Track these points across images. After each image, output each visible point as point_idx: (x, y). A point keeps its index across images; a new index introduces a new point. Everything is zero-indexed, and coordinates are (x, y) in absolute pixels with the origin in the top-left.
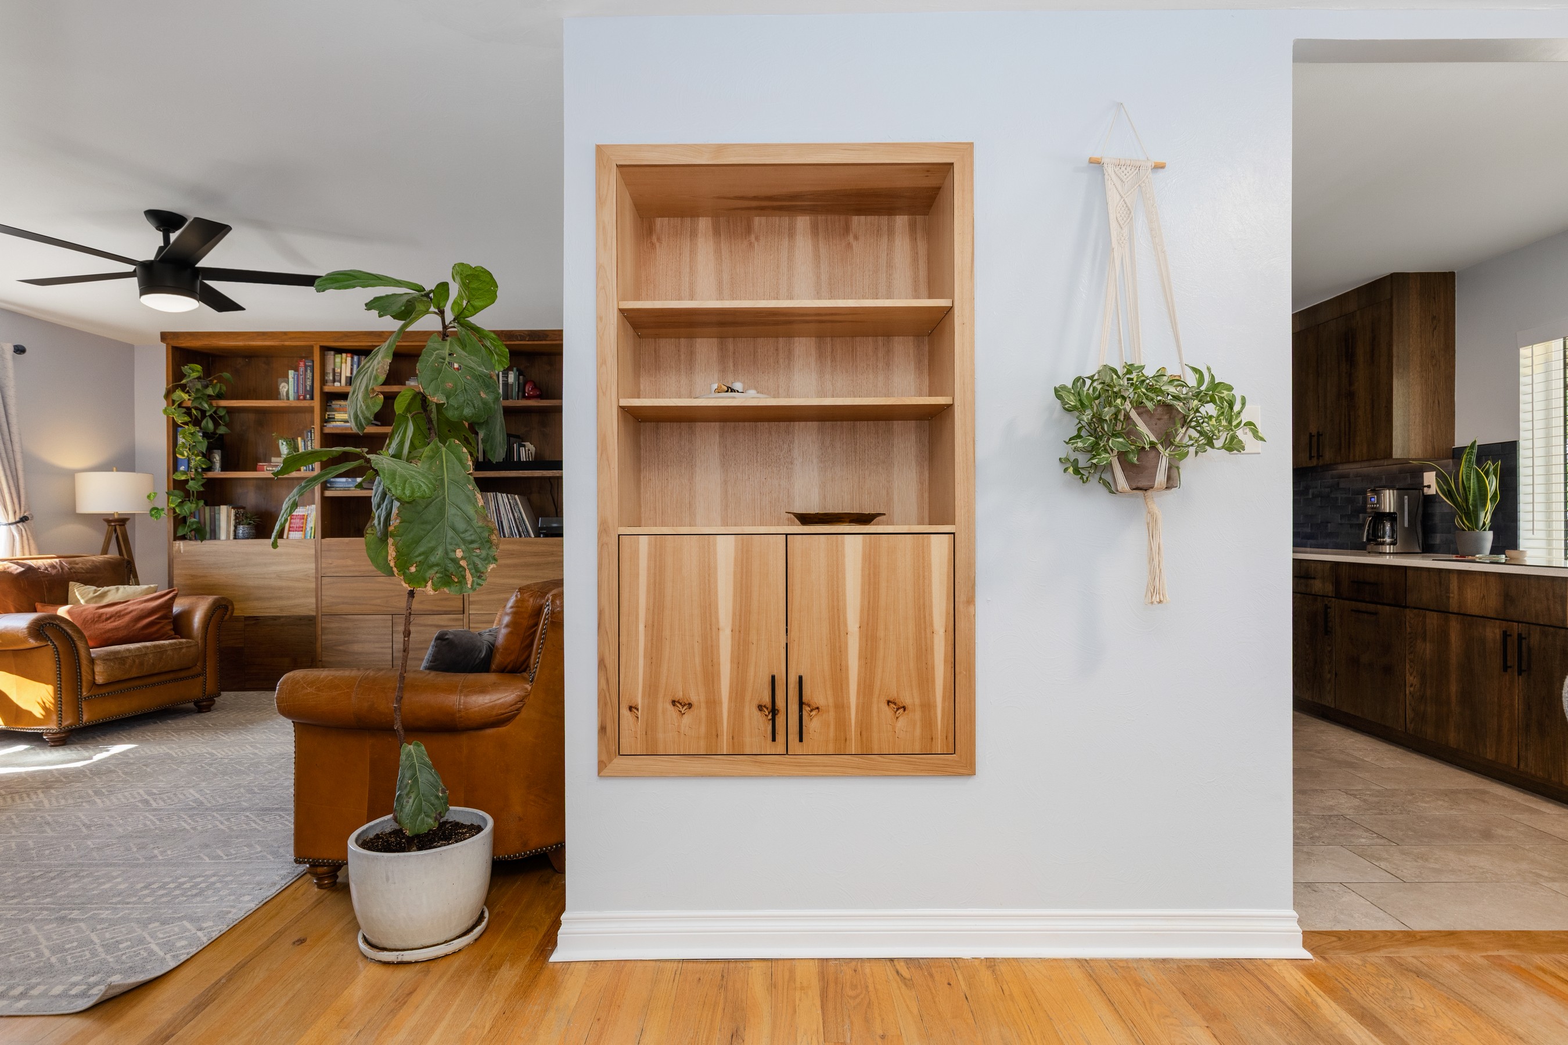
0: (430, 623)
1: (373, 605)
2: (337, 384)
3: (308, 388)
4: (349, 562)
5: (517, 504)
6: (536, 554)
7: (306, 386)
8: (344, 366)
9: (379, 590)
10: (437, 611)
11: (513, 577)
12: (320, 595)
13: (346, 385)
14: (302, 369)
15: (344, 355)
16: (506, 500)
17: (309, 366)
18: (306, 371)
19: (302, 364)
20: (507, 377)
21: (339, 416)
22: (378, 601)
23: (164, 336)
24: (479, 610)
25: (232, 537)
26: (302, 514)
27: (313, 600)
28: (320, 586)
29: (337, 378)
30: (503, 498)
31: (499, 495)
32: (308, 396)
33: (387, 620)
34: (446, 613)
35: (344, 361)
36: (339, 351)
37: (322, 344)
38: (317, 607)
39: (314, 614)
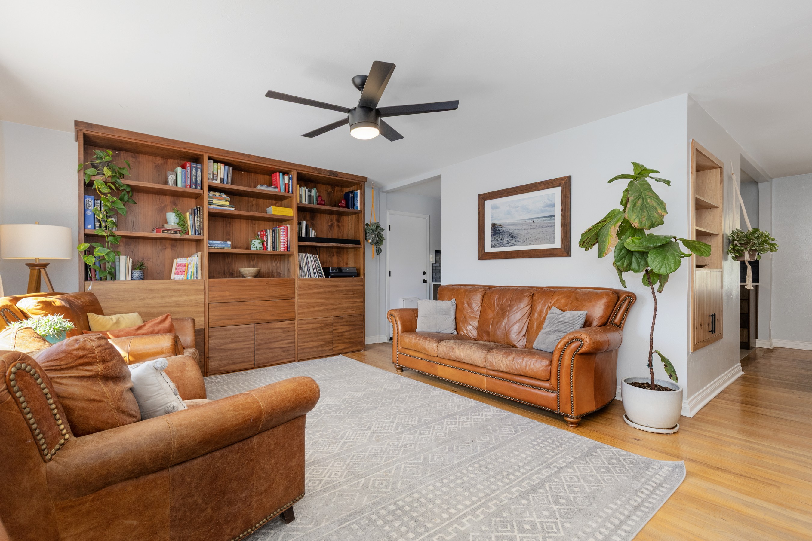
0: (277, 327)
1: (243, 319)
2: (214, 181)
3: (194, 181)
4: (228, 293)
5: (317, 260)
6: (331, 286)
7: (191, 180)
8: (219, 171)
9: (246, 310)
10: (281, 320)
11: (320, 299)
12: (207, 315)
13: (221, 183)
14: (188, 168)
15: (219, 164)
16: (312, 258)
17: (195, 167)
18: (191, 170)
19: (188, 164)
20: (311, 192)
21: (216, 202)
22: (246, 316)
23: (77, 123)
24: (303, 317)
25: (130, 279)
26: (184, 263)
27: (203, 319)
28: (207, 309)
29: (215, 178)
30: (310, 257)
31: (308, 255)
32: (194, 186)
33: (251, 327)
34: (286, 320)
35: (219, 167)
36: (216, 161)
37: (210, 155)
38: (205, 323)
39: (203, 327)
